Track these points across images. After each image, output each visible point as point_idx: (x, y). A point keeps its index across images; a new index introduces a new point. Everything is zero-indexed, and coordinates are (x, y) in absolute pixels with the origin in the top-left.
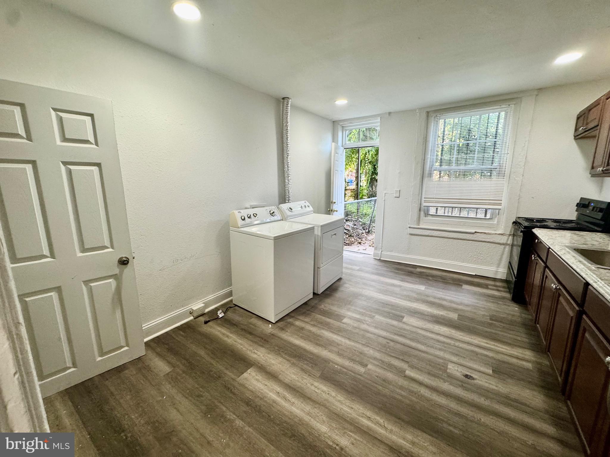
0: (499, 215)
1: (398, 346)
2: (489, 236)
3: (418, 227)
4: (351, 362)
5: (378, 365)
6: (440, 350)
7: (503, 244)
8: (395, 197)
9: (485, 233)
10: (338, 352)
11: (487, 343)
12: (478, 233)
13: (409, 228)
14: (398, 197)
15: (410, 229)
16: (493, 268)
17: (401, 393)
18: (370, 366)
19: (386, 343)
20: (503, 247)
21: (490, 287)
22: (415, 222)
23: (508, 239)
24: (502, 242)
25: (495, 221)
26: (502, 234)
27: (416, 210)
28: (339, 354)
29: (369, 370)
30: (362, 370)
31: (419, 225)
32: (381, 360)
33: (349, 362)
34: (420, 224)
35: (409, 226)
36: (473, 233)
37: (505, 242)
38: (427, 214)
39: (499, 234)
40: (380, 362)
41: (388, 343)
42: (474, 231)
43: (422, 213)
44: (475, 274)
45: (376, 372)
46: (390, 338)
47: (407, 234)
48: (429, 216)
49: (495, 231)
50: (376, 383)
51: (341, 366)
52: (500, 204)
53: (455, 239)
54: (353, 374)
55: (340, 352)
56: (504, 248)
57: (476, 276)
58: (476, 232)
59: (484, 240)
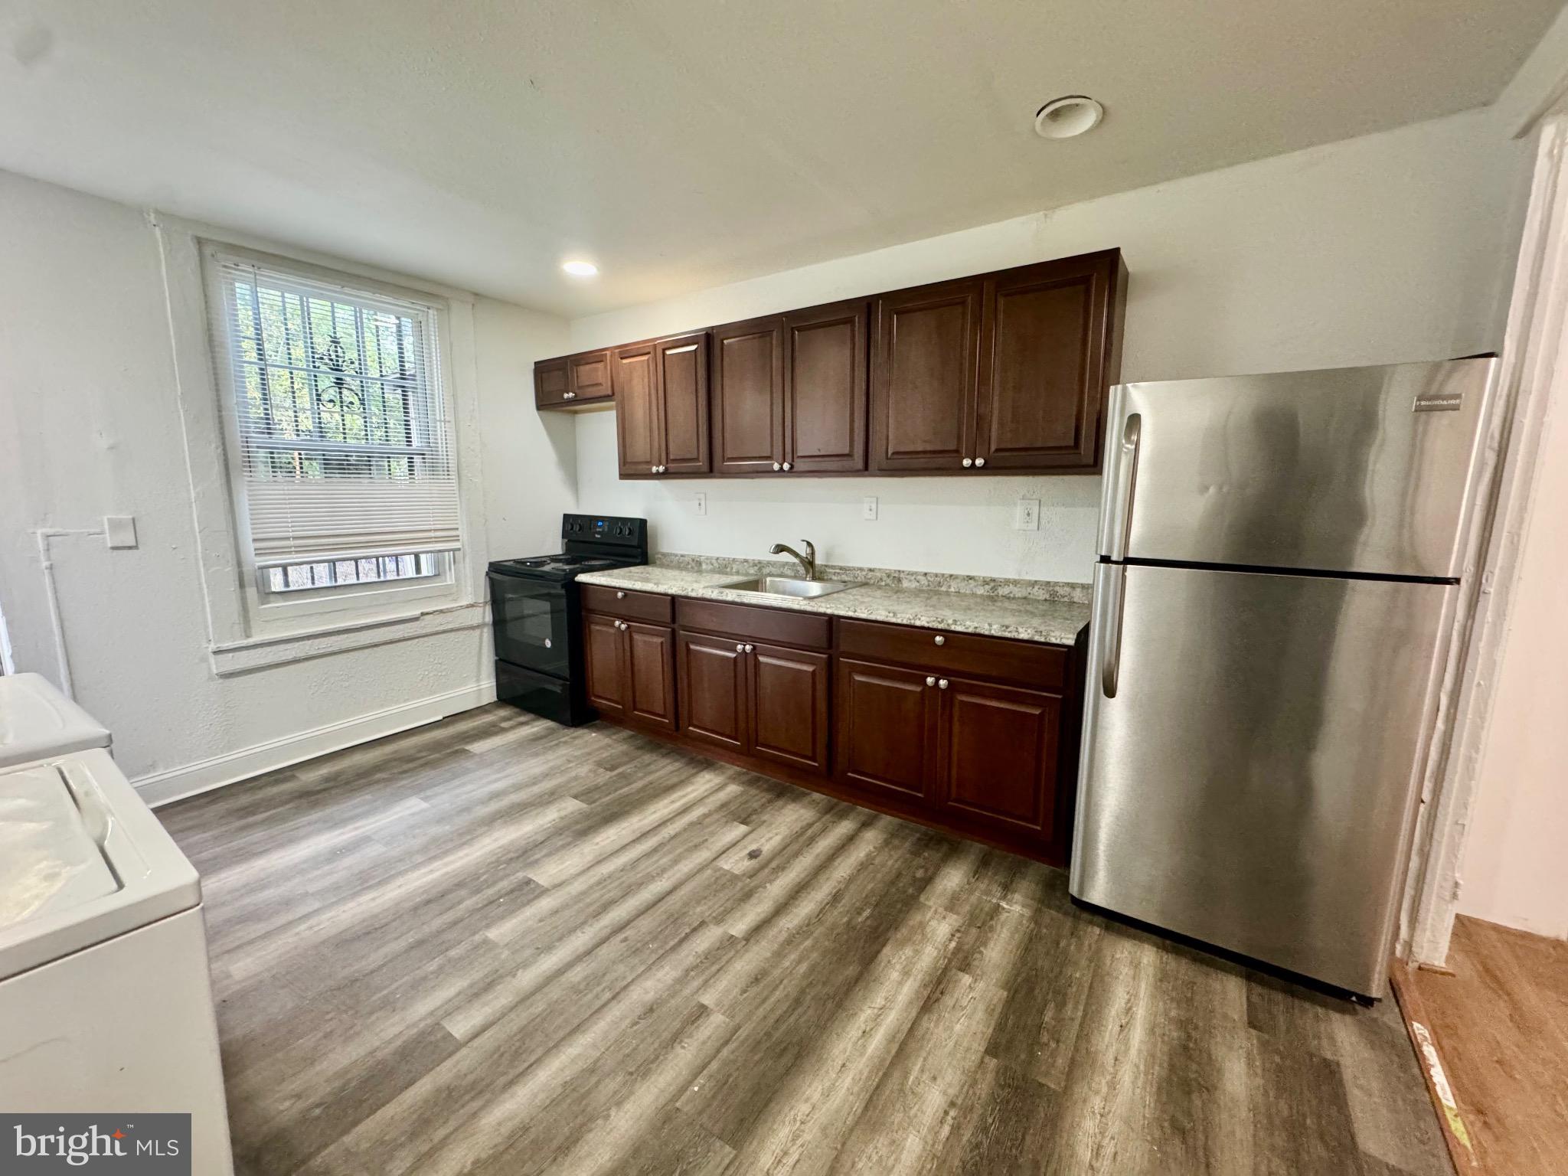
0: (457, 564)
1: (646, 924)
2: (449, 617)
3: (251, 641)
4: (681, 1041)
5: (706, 982)
6: (676, 862)
7: (478, 627)
8: (114, 548)
9: (441, 611)
10: (631, 1074)
11: (673, 802)
12: (427, 614)
13: (212, 659)
14: (130, 548)
15: (220, 657)
16: (470, 687)
17: (794, 960)
18: (708, 999)
19: (624, 944)
20: (477, 632)
21: (504, 725)
22: (236, 627)
23: (484, 613)
24: (475, 622)
25: (450, 579)
26: (472, 606)
27: (233, 586)
28: (644, 1071)
29: (719, 1003)
30: (717, 1021)
31: (248, 637)
32: (687, 972)
33: (683, 1047)
34: (253, 631)
35: (213, 647)
36: (416, 619)
37: (480, 621)
38: (266, 594)
39: (468, 607)
40: (692, 973)
41: (625, 940)
42: (417, 613)
43: (252, 592)
44: (440, 718)
45: (727, 991)
46: (608, 930)
47: (211, 679)
48: (272, 597)
49: (455, 600)
50: (764, 1001)
51: (695, 1076)
52: (456, 539)
53: (376, 646)
54: (732, 1046)
55: (632, 1069)
56: (482, 633)
57: (446, 720)
58: (423, 614)
59: (441, 628)
